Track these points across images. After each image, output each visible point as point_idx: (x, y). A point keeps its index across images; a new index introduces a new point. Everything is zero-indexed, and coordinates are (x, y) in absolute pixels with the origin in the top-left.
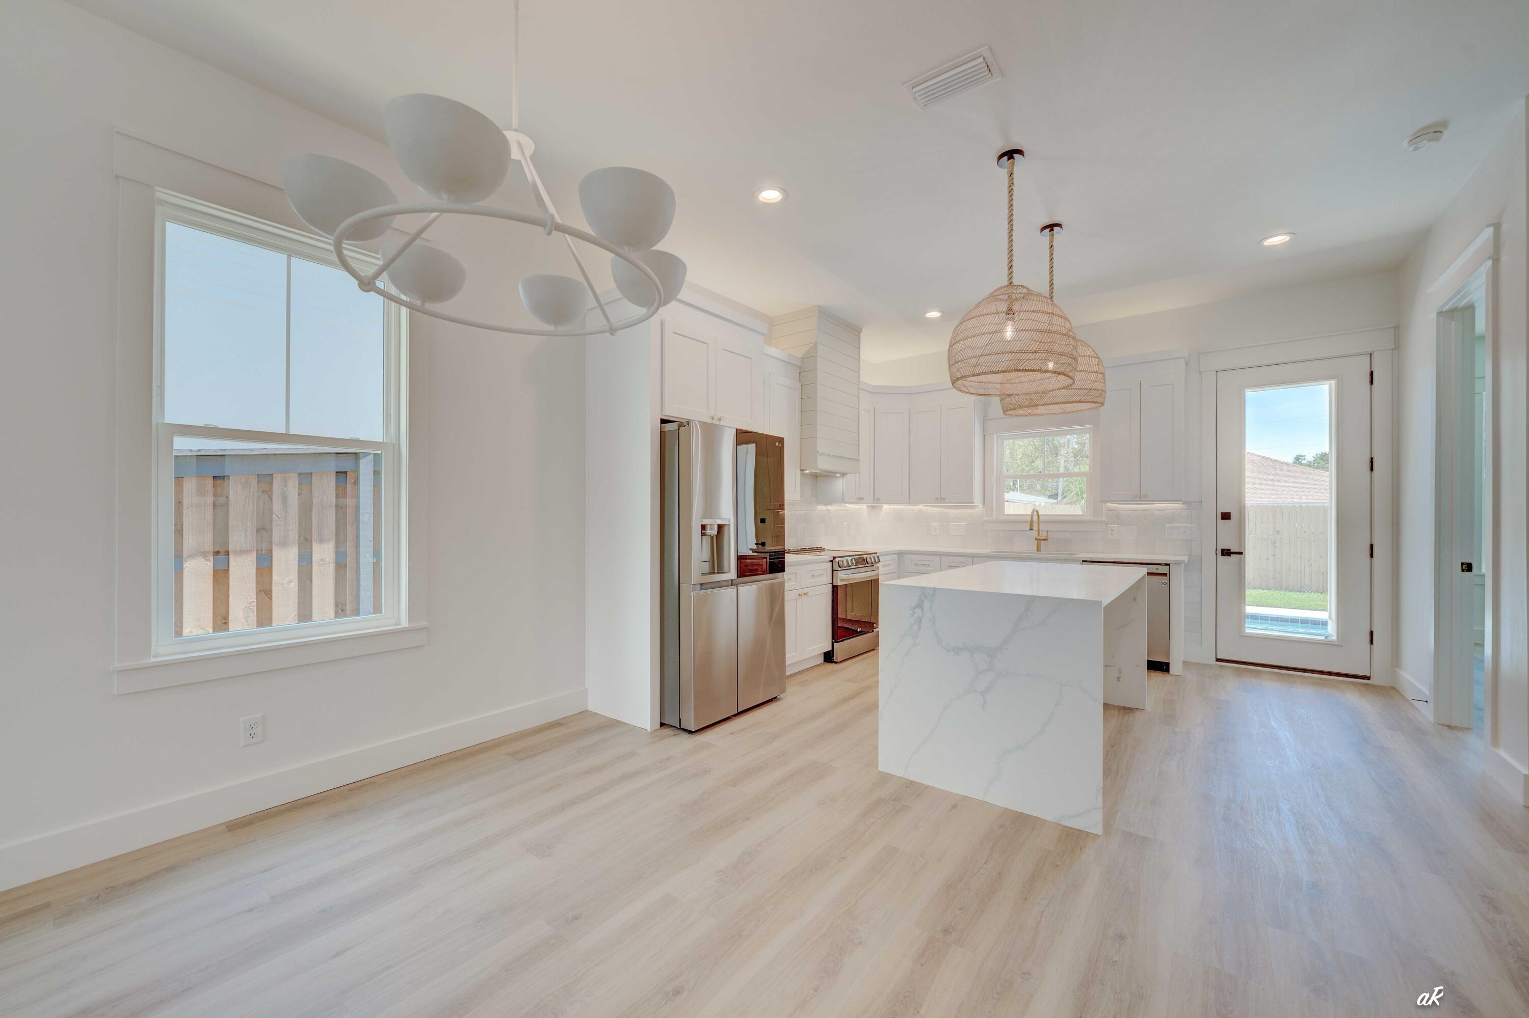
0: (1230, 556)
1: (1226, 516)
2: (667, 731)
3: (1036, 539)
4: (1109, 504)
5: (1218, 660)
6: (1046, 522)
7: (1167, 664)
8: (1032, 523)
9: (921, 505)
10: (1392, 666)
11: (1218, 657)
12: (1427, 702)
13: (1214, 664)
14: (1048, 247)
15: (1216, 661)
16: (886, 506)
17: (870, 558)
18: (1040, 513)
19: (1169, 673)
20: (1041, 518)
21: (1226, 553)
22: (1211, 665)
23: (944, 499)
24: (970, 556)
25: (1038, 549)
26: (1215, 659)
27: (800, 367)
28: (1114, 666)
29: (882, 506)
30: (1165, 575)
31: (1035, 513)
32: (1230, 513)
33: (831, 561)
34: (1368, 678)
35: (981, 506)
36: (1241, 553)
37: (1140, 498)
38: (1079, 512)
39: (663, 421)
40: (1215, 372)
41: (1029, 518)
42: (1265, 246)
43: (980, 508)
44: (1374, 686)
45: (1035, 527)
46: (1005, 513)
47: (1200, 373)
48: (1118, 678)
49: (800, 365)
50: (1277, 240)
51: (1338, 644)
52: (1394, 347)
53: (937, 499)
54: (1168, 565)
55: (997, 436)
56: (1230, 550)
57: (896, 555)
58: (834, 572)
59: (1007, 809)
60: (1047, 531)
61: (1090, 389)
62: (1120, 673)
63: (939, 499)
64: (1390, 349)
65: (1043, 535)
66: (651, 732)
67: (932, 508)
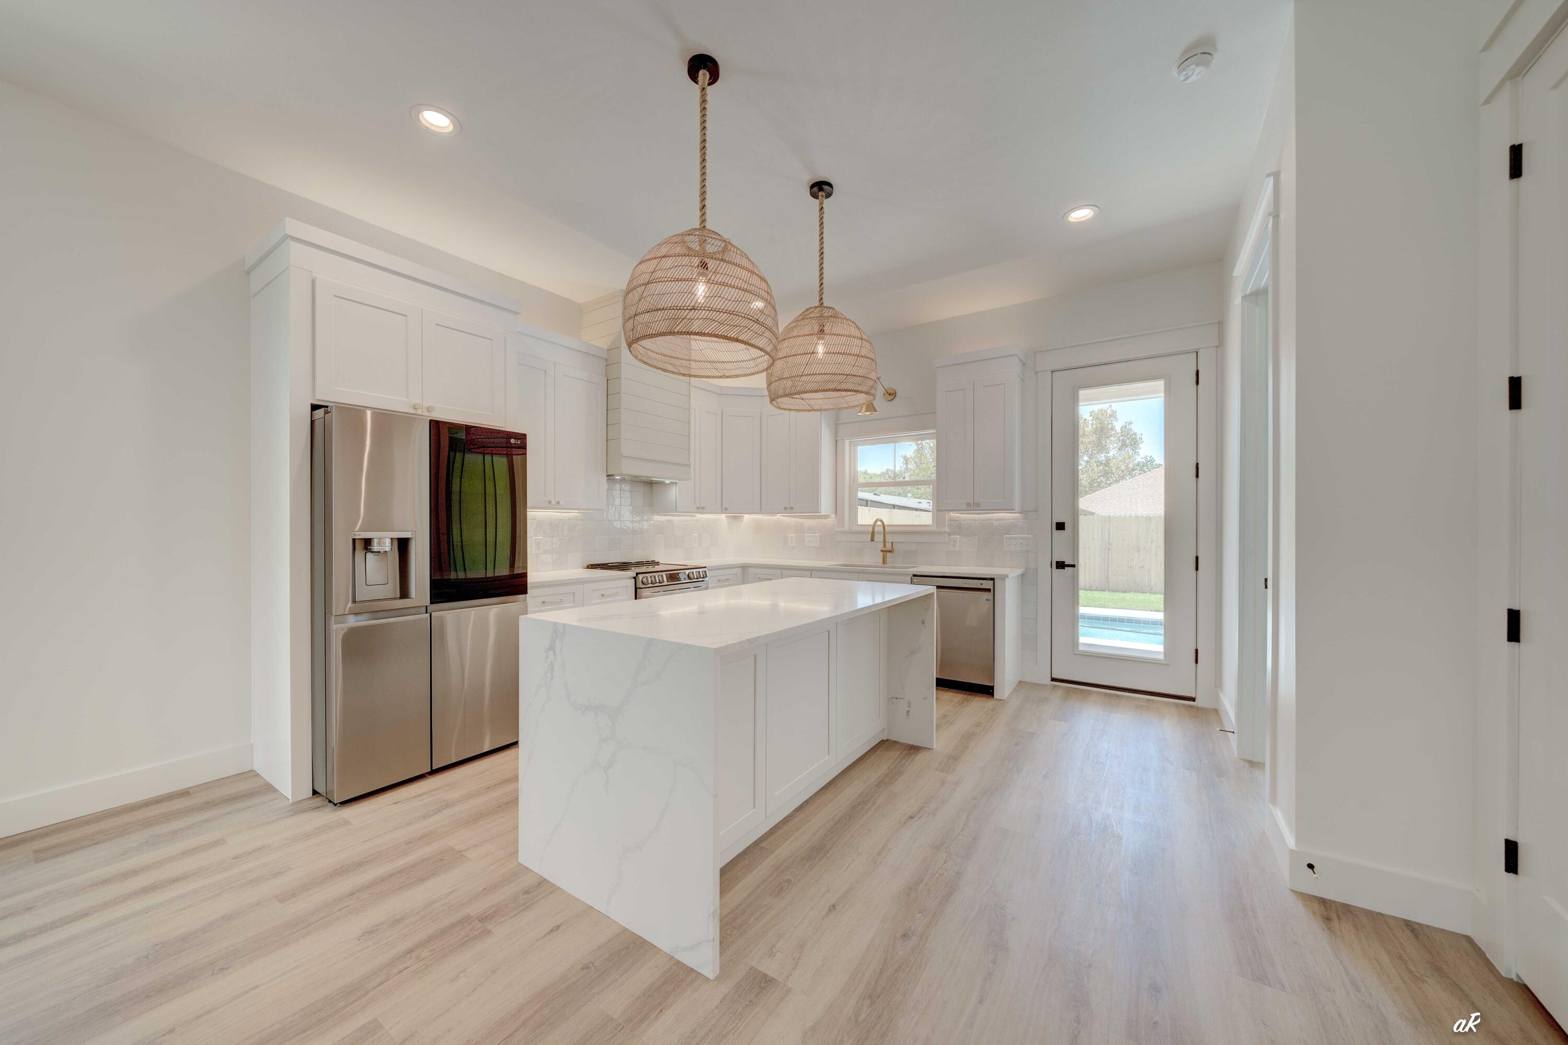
0: (1064, 569)
1: (1060, 526)
2: (318, 801)
3: (882, 551)
4: (952, 514)
5: (1053, 680)
6: (893, 533)
7: (992, 688)
8: (873, 533)
9: (779, 515)
10: (1215, 687)
11: (1053, 676)
12: (1233, 732)
13: (1049, 684)
14: (818, 209)
15: (1051, 681)
16: (746, 516)
17: (693, 573)
18: (885, 524)
19: (993, 697)
20: (887, 529)
21: (1061, 565)
22: (1045, 686)
23: (792, 508)
24: (809, 570)
25: (884, 562)
26: (1050, 679)
27: (606, 359)
28: (903, 698)
29: (743, 516)
30: (989, 590)
31: (879, 523)
32: (1064, 523)
33: (634, 578)
34: (1193, 699)
35: (834, 516)
36: (1073, 566)
37: (973, 506)
38: (929, 522)
39: (314, 407)
40: (1050, 373)
41: (871, 529)
42: (1071, 223)
43: (832, 519)
44: (1198, 708)
45: (879, 538)
46: (859, 523)
47: (1037, 373)
48: (908, 712)
49: (606, 358)
50: (1081, 215)
51: (1165, 662)
52: (1217, 344)
53: (786, 508)
54: (993, 579)
55: (850, 442)
56: (1064, 562)
57: (740, 569)
58: (638, 589)
59: (625, 930)
60: (892, 543)
61: (847, 375)
62: (909, 707)
63: (788, 508)
64: (1213, 346)
65: (889, 547)
66: (294, 804)
67: (790, 519)
